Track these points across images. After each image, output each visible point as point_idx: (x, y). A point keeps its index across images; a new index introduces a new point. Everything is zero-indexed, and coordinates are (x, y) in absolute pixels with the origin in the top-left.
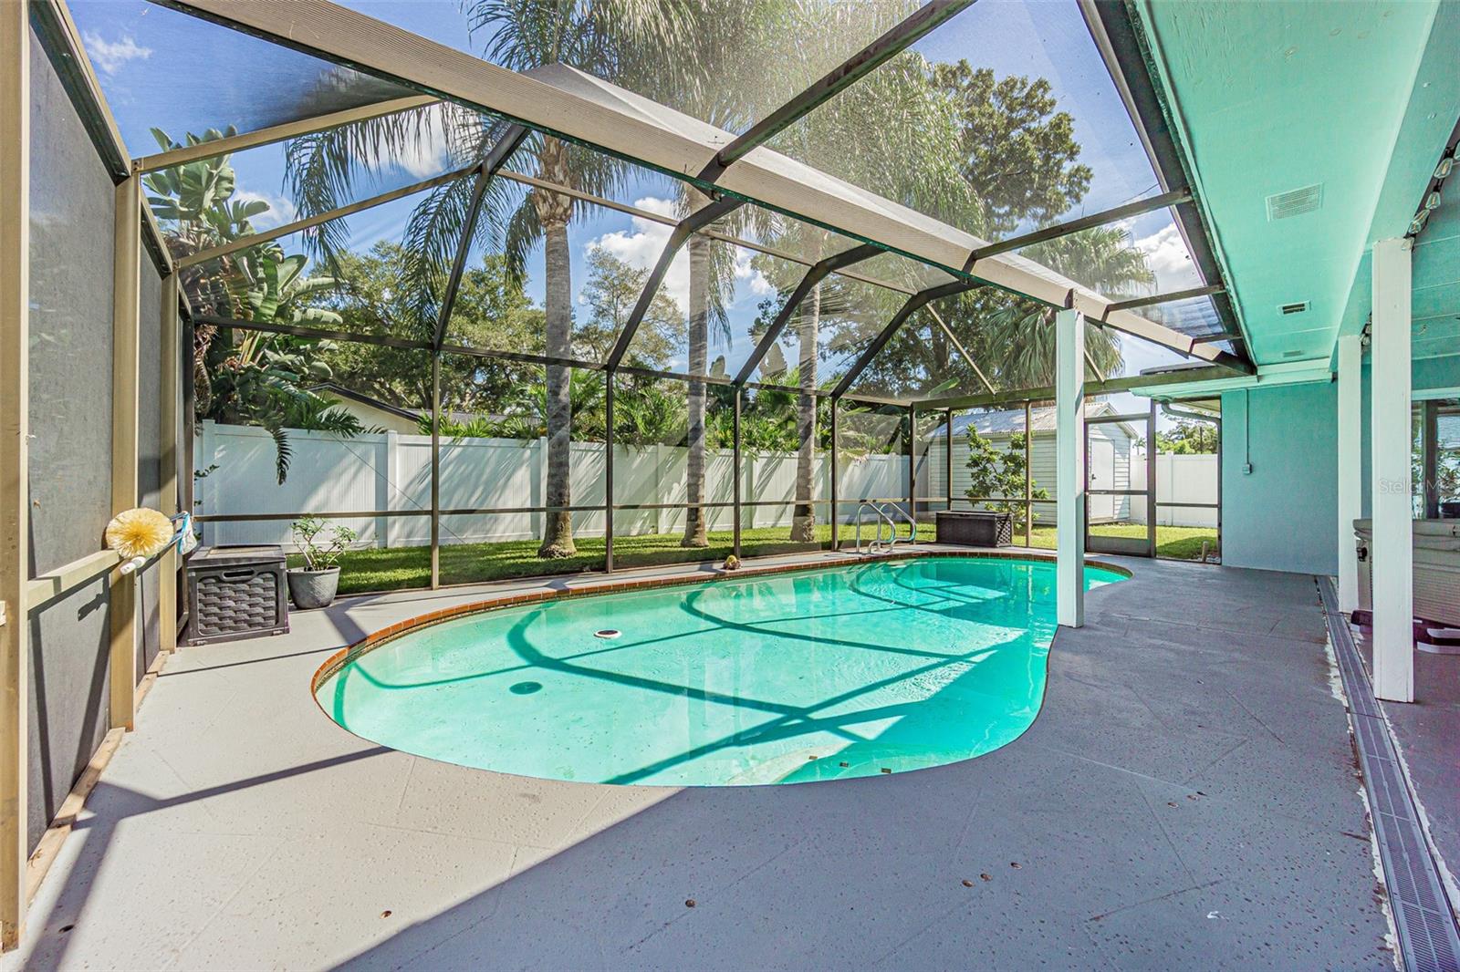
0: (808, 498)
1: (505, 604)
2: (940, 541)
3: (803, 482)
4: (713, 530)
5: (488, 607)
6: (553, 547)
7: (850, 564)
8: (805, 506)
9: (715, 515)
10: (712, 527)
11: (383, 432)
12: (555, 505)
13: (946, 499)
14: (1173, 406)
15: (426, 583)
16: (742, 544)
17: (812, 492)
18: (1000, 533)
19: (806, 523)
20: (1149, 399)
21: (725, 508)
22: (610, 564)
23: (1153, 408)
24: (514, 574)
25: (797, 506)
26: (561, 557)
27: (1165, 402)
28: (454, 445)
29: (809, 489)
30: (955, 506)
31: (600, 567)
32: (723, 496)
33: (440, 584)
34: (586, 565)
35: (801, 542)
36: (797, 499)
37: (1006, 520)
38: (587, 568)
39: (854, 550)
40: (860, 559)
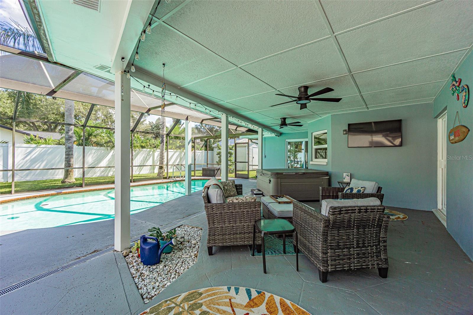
0: (162, 164)
1: (35, 197)
2: (203, 176)
3: (161, 159)
4: (140, 174)
5: (28, 198)
6: (66, 180)
7: (167, 183)
8: (161, 166)
9: (140, 170)
10: (139, 173)
11: (6, 143)
12: (67, 167)
13: (206, 164)
14: (253, 140)
15: (10, 192)
16: (134, 178)
17: (164, 162)
18: (217, 173)
19: (161, 171)
20: (248, 139)
21: (144, 167)
22: (84, 185)
23: (249, 141)
24: (46, 189)
25: (159, 166)
26: (68, 183)
27: (251, 140)
28: (37, 147)
29: (163, 162)
30: (209, 166)
31: (81, 186)
32: (144, 163)
33: (15, 192)
34: (75, 185)
35: (160, 176)
36: (159, 164)
37: (219, 170)
38: (75, 186)
39: (172, 179)
40: (170, 181)
